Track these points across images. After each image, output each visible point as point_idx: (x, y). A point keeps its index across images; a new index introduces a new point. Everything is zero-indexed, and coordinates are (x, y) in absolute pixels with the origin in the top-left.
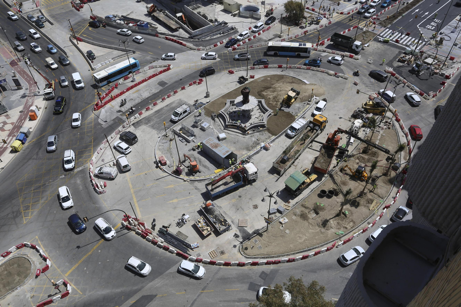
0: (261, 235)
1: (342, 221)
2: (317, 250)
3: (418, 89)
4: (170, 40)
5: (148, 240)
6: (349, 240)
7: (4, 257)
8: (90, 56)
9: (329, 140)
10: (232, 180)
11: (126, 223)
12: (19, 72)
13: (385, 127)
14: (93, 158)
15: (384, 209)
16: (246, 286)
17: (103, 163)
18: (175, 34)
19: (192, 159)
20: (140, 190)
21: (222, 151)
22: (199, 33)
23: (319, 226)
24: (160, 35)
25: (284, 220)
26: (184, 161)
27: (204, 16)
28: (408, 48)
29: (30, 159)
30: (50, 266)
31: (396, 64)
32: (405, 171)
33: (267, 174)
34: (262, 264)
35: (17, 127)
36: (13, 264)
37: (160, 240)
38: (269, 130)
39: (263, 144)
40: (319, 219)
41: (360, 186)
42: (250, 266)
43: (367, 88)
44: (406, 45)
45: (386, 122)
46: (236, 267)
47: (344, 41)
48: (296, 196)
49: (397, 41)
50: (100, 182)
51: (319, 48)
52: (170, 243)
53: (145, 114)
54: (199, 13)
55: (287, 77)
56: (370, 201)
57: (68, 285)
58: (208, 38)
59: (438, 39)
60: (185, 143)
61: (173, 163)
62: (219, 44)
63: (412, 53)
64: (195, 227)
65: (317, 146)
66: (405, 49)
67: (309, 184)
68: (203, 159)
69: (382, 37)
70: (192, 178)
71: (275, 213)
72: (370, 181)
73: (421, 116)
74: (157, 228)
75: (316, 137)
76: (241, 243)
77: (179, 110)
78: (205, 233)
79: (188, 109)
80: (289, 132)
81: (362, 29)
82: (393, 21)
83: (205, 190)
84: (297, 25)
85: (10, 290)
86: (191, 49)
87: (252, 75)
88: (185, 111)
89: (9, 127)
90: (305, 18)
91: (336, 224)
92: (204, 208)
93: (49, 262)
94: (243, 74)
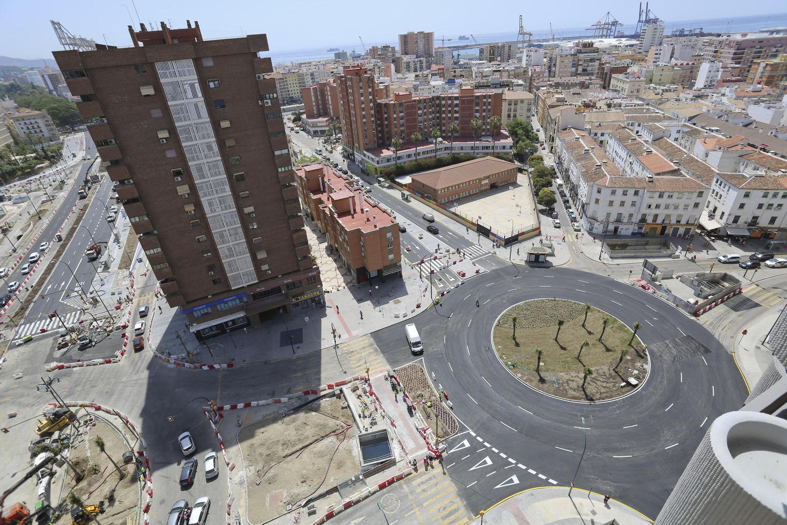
3: (101, 360)
13: (89, 427)
15: (145, 515)
31: (58, 354)
43: (34, 407)
44: (59, 327)
45: (86, 422)
49: (43, 331)
63: (70, 331)
66: (57, 333)
69: (20, 338)
72: (106, 506)
73: (123, 382)
82: (24, 314)
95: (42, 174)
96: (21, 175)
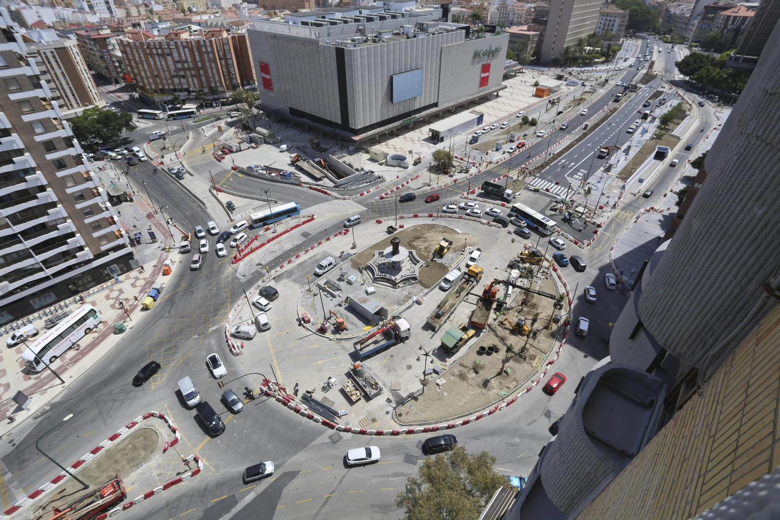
0: (416, 399)
1: (504, 380)
2: (478, 414)
3: (572, 238)
4: (314, 189)
5: (290, 408)
6: (513, 401)
7: (129, 428)
8: (230, 207)
9: (485, 292)
10: (383, 338)
11: (265, 389)
12: (155, 225)
13: (543, 277)
14: (230, 316)
15: (547, 365)
16: (401, 458)
17: (240, 321)
18: (319, 183)
19: (338, 316)
20: (281, 351)
21: (371, 306)
22: (345, 182)
23: (479, 387)
24: (303, 185)
25: (441, 381)
26: (330, 318)
27: (350, 165)
28: (558, 197)
29: (161, 317)
30: (179, 438)
31: (549, 212)
32: (566, 323)
33: (421, 330)
34: (418, 432)
35: (150, 283)
36: (139, 437)
37: (303, 407)
38: (421, 283)
39: (415, 298)
40: (480, 379)
41: (521, 341)
42: (405, 435)
44: (557, 194)
45: (544, 272)
46: (390, 436)
47: (495, 190)
48: (454, 354)
49: (547, 190)
50: (237, 343)
51: (470, 196)
52: (314, 410)
53: (287, 267)
54: (344, 162)
55: (438, 226)
56: (533, 357)
57: (200, 461)
58: (353, 187)
59: (586, 188)
60: (331, 298)
61: (317, 320)
62: (365, 193)
63: (562, 202)
64: (342, 391)
65: (473, 299)
66: (555, 198)
67: (467, 341)
68: (350, 315)
69: (532, 186)
70: (338, 336)
71: (431, 374)
72: (531, 335)
74: (300, 394)
75: (472, 289)
76: (395, 408)
77: (324, 263)
78: (354, 398)
79: (333, 261)
80: (443, 284)
81: (512, 178)
82: (541, 170)
83: (353, 350)
84: (446, 173)
85: (134, 466)
86: (336, 198)
87: (401, 224)
88: (331, 264)
89: (141, 283)
90: (454, 167)
91: (498, 383)
92: (352, 370)
93: (178, 435)
94: (392, 223)
95: (594, 68)
96: (581, 63)
